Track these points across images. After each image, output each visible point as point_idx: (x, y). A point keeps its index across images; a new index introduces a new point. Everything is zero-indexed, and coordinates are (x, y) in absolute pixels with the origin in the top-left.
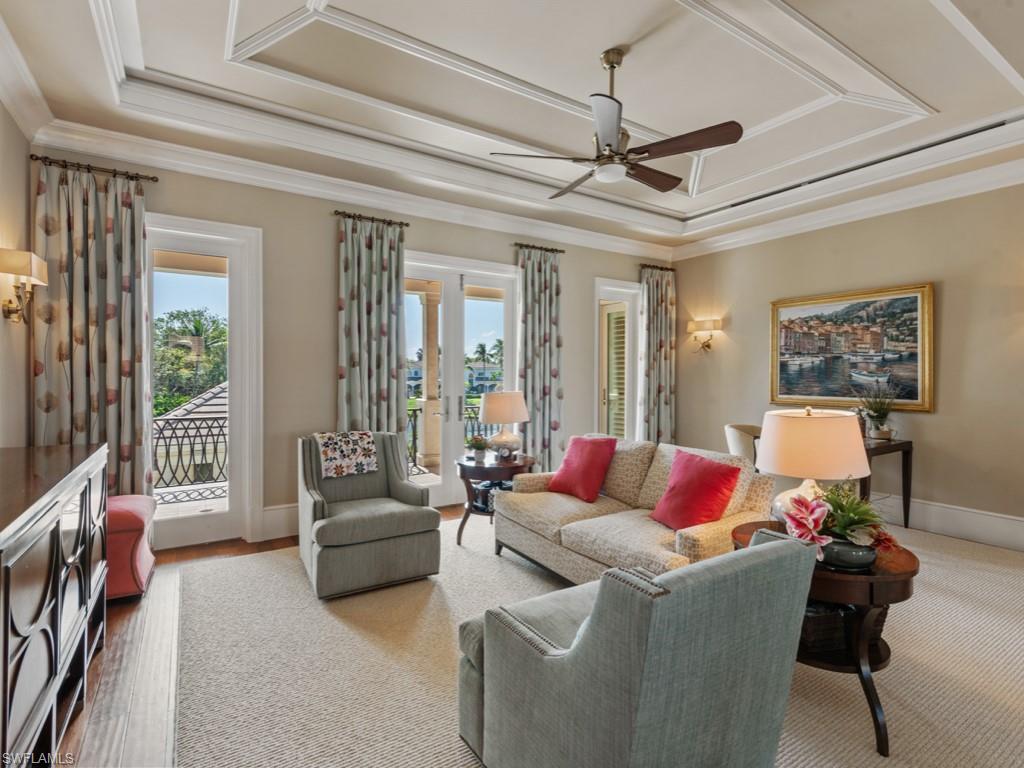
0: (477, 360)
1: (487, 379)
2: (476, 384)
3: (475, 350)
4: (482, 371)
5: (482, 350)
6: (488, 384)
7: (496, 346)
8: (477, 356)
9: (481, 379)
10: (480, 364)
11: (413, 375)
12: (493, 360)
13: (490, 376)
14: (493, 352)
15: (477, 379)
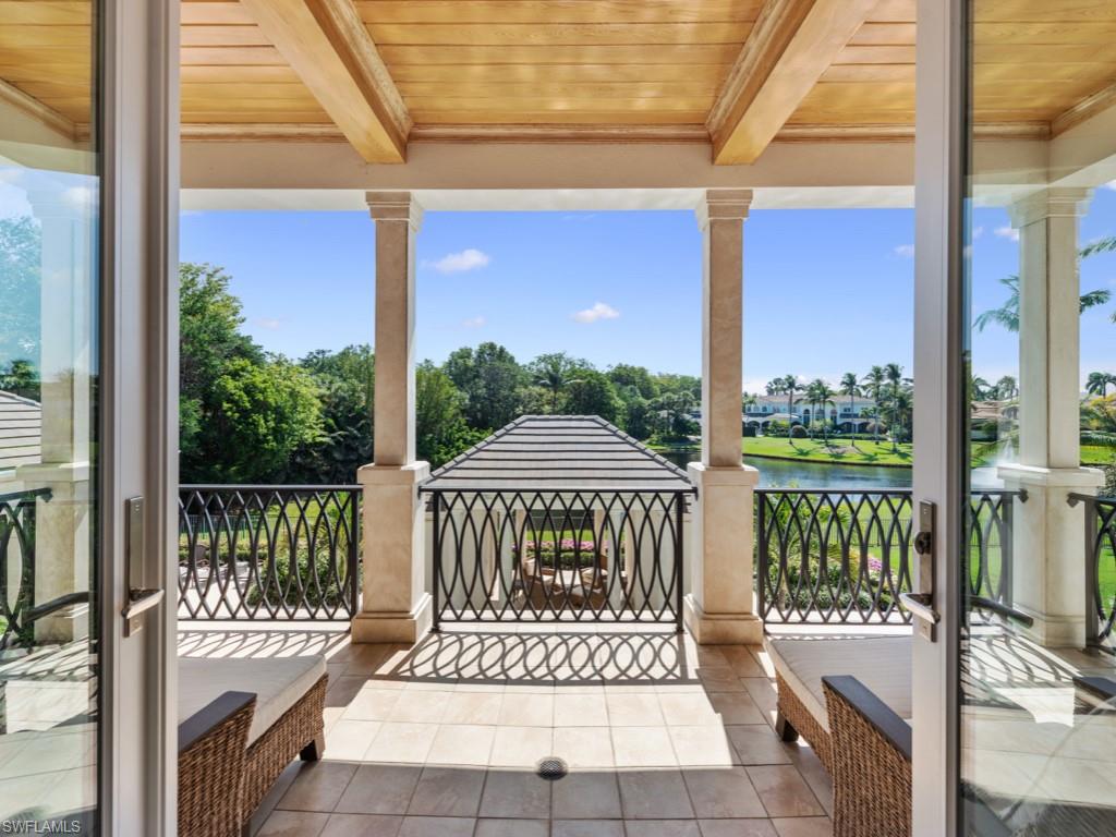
0: (845, 393)
1: (856, 416)
2: (840, 421)
3: (841, 380)
4: (849, 406)
5: (850, 381)
6: (857, 422)
7: (871, 375)
8: (843, 388)
9: (848, 416)
10: (848, 398)
11: (761, 411)
12: (864, 393)
13: (860, 413)
14: (865, 383)
15: (842, 416)
